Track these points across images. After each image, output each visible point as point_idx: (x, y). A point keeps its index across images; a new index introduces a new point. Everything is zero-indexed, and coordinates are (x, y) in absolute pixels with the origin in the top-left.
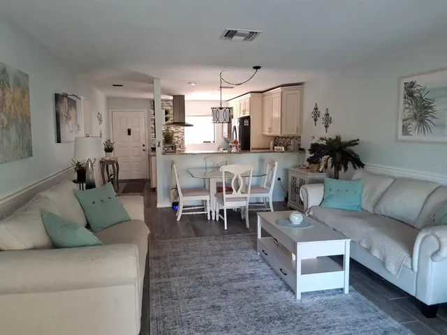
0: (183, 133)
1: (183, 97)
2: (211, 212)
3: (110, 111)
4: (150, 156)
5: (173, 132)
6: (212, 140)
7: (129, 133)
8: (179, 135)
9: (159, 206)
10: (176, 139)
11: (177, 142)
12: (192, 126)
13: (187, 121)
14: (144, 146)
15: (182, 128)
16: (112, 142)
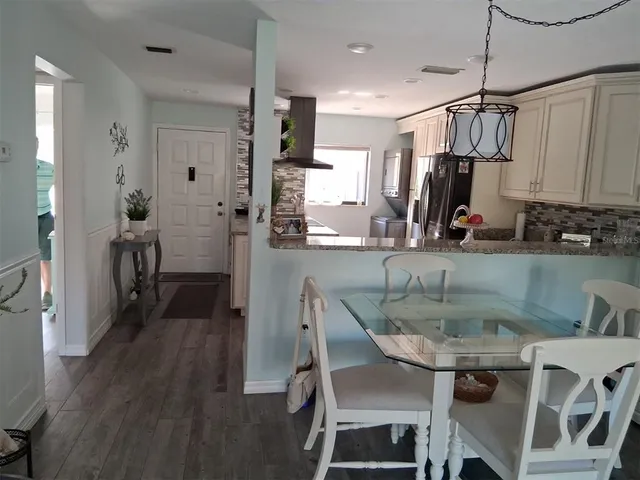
0: (303, 181)
1: (312, 101)
2: (429, 465)
3: (154, 127)
4: (232, 235)
5: (283, 180)
6: (360, 200)
7: (192, 177)
8: (294, 185)
9: (251, 387)
10: (288, 195)
11: (290, 201)
12: (329, 167)
13: (319, 155)
14: (220, 204)
15: (301, 171)
16: (145, 196)
